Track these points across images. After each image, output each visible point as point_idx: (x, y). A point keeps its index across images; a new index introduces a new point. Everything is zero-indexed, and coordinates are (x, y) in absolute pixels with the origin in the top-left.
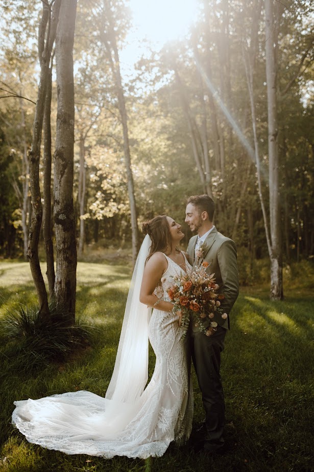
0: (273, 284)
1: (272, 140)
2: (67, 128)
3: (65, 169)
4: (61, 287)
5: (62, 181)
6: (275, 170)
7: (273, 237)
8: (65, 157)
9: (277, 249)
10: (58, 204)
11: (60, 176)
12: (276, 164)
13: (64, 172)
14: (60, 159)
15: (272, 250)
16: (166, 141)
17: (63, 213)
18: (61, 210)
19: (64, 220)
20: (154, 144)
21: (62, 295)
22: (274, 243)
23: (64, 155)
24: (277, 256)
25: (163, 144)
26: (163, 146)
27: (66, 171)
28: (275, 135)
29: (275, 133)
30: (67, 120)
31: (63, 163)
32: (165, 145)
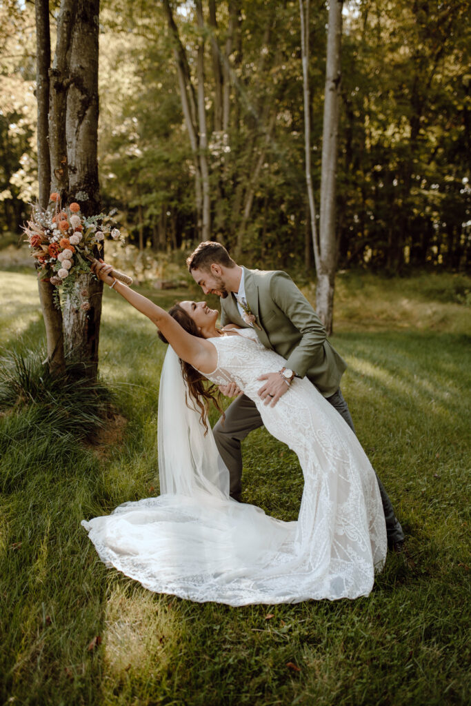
0: (320, 312)
1: (331, 90)
2: (88, 32)
3: (87, 108)
4: (78, 317)
5: (81, 132)
6: (333, 138)
7: (324, 241)
8: (85, 86)
9: (328, 260)
10: (74, 173)
11: (77, 122)
12: (335, 129)
13: (85, 114)
14: (77, 90)
15: (321, 261)
16: (131, 77)
17: (83, 190)
18: (80, 184)
19: (85, 202)
20: (113, 80)
21: (79, 331)
22: (324, 252)
23: (85, 82)
24: (327, 271)
25: (127, 81)
26: (126, 85)
27: (88, 112)
28: (337, 81)
29: (336, 77)
30: (89, 15)
31: (83, 97)
32: (130, 83)
